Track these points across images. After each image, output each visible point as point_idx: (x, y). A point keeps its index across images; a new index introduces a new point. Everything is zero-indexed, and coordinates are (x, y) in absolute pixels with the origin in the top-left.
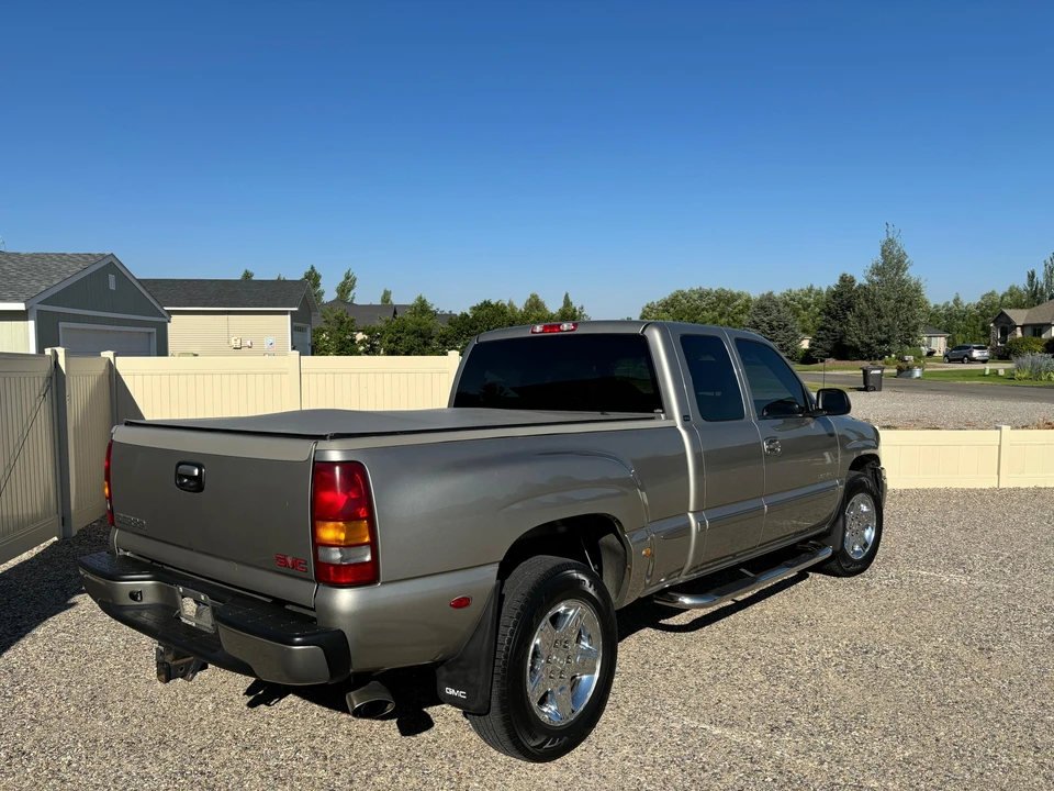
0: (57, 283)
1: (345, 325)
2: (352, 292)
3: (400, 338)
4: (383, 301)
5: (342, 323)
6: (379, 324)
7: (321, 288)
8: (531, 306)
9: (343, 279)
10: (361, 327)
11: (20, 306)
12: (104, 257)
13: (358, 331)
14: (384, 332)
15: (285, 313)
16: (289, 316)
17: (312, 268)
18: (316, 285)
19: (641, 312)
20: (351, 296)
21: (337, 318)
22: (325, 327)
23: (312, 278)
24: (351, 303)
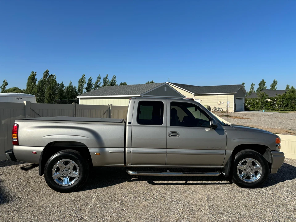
0: (149, 90)
3: (283, 101)
4: (286, 89)
5: (263, 96)
6: (277, 96)
7: (266, 86)
9: (273, 82)
10: (269, 97)
11: (139, 95)
12: (164, 83)
13: (268, 99)
14: (277, 99)
15: (233, 94)
16: (234, 95)
17: (263, 80)
18: (264, 85)
20: (275, 88)
21: (261, 95)
22: (258, 98)
23: (263, 83)
24: (276, 90)
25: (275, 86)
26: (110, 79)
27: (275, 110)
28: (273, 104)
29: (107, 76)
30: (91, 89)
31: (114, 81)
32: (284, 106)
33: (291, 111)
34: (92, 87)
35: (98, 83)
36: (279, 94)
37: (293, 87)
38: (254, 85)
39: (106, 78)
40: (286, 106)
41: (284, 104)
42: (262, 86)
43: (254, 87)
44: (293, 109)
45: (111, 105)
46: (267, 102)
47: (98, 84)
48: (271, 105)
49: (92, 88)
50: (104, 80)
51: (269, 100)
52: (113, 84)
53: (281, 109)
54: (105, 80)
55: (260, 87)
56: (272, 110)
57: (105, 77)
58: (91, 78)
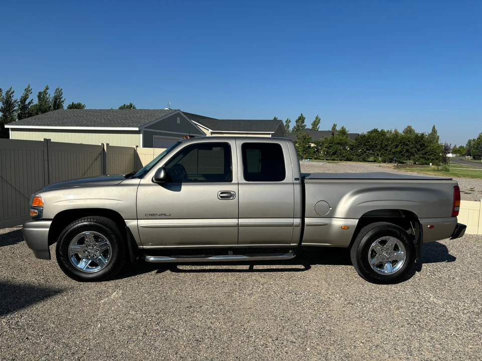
0: (153, 120)
1: (307, 140)
2: (318, 125)
3: (331, 146)
4: (332, 129)
5: (305, 139)
6: (322, 139)
7: (305, 124)
8: (407, 132)
9: (315, 119)
10: (313, 140)
11: (137, 129)
12: (175, 110)
13: (312, 143)
14: (323, 143)
15: (269, 134)
16: (271, 135)
17: (302, 114)
18: (303, 122)
19: (478, 136)
20: (318, 127)
21: (303, 136)
22: (298, 140)
23: (301, 119)
24: (317, 130)
25: (317, 124)
26: (51, 95)
27: (320, 159)
28: (317, 151)
29: (47, 89)
30: (13, 112)
31: (60, 99)
32: (331, 153)
33: (340, 160)
34: (15, 108)
35: (25, 99)
36: (326, 137)
37: (344, 127)
38: (290, 121)
39: (45, 93)
40: (334, 154)
41: (331, 151)
42: (299, 124)
43: (290, 124)
44: (342, 158)
45: (108, 145)
46: (309, 147)
47: (27, 102)
48: (315, 152)
49: (15, 110)
50: (39, 97)
51: (313, 145)
52: (57, 105)
53: (328, 158)
54: (41, 96)
55: (298, 126)
56: (315, 159)
57: (42, 90)
58: (12, 91)
